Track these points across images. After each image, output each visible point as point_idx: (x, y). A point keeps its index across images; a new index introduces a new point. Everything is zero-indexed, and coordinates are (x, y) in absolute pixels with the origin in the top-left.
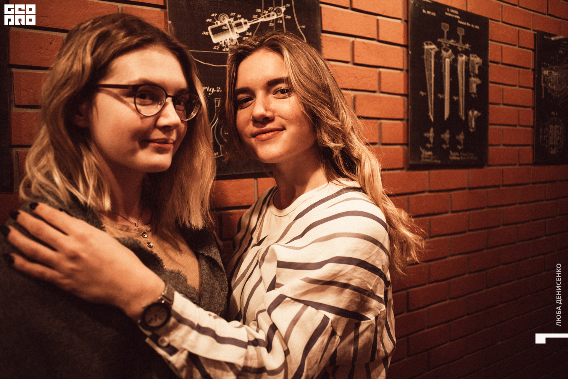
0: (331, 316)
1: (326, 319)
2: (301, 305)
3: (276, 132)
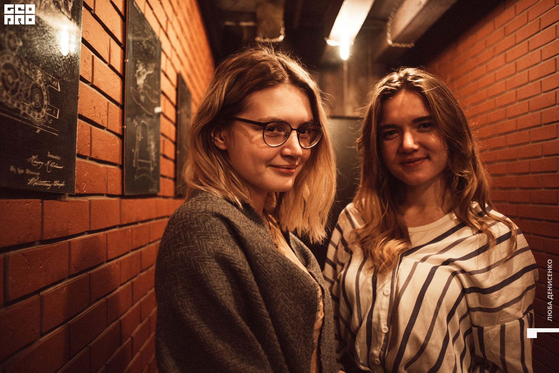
3: (421, 161)
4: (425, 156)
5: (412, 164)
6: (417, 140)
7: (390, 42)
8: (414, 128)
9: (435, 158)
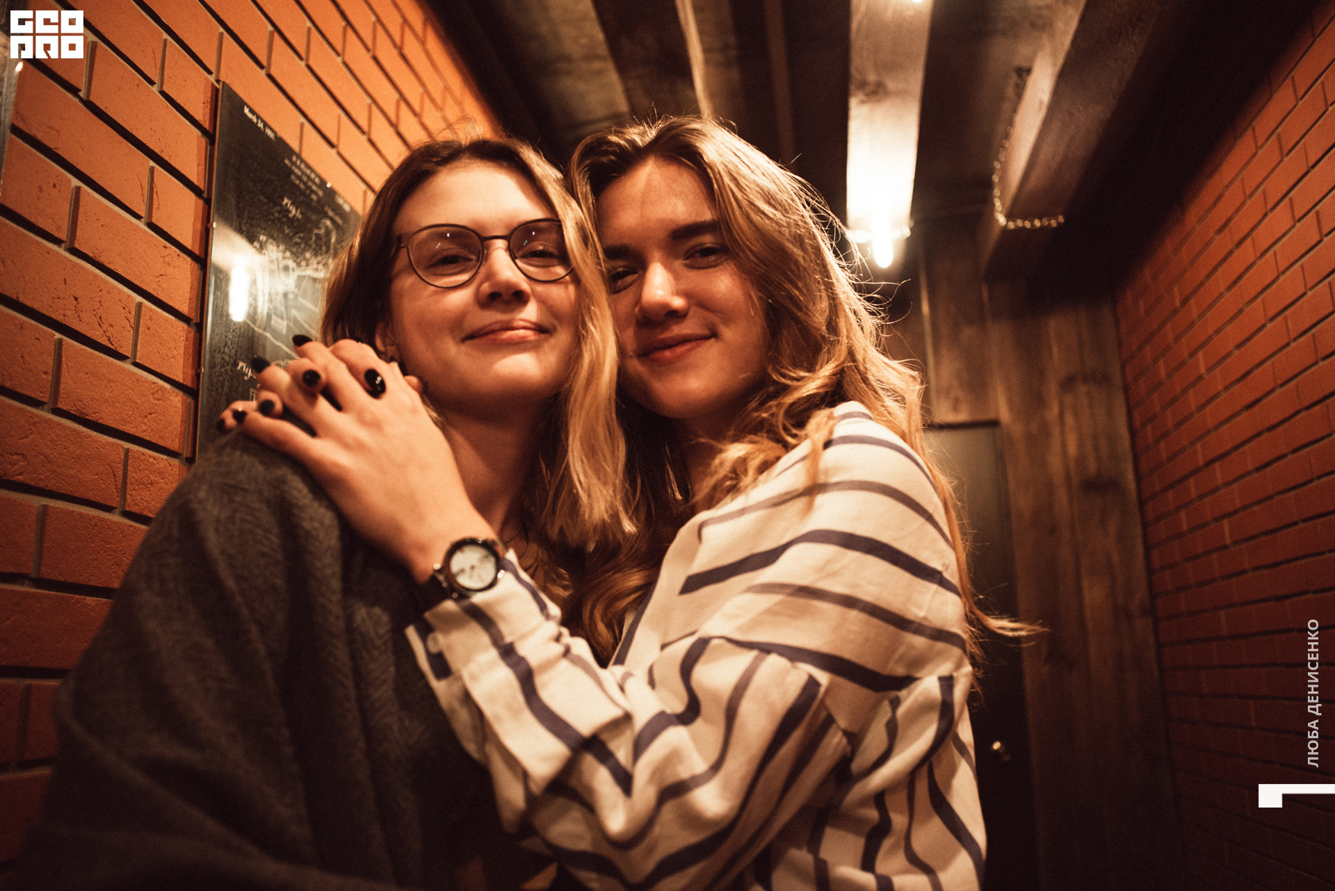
0: (823, 678)
1: (812, 683)
2: (754, 654)
3: (694, 343)
4: (706, 332)
5: (667, 354)
6: (683, 287)
7: (1002, 220)
8: (677, 257)
9: (728, 333)
